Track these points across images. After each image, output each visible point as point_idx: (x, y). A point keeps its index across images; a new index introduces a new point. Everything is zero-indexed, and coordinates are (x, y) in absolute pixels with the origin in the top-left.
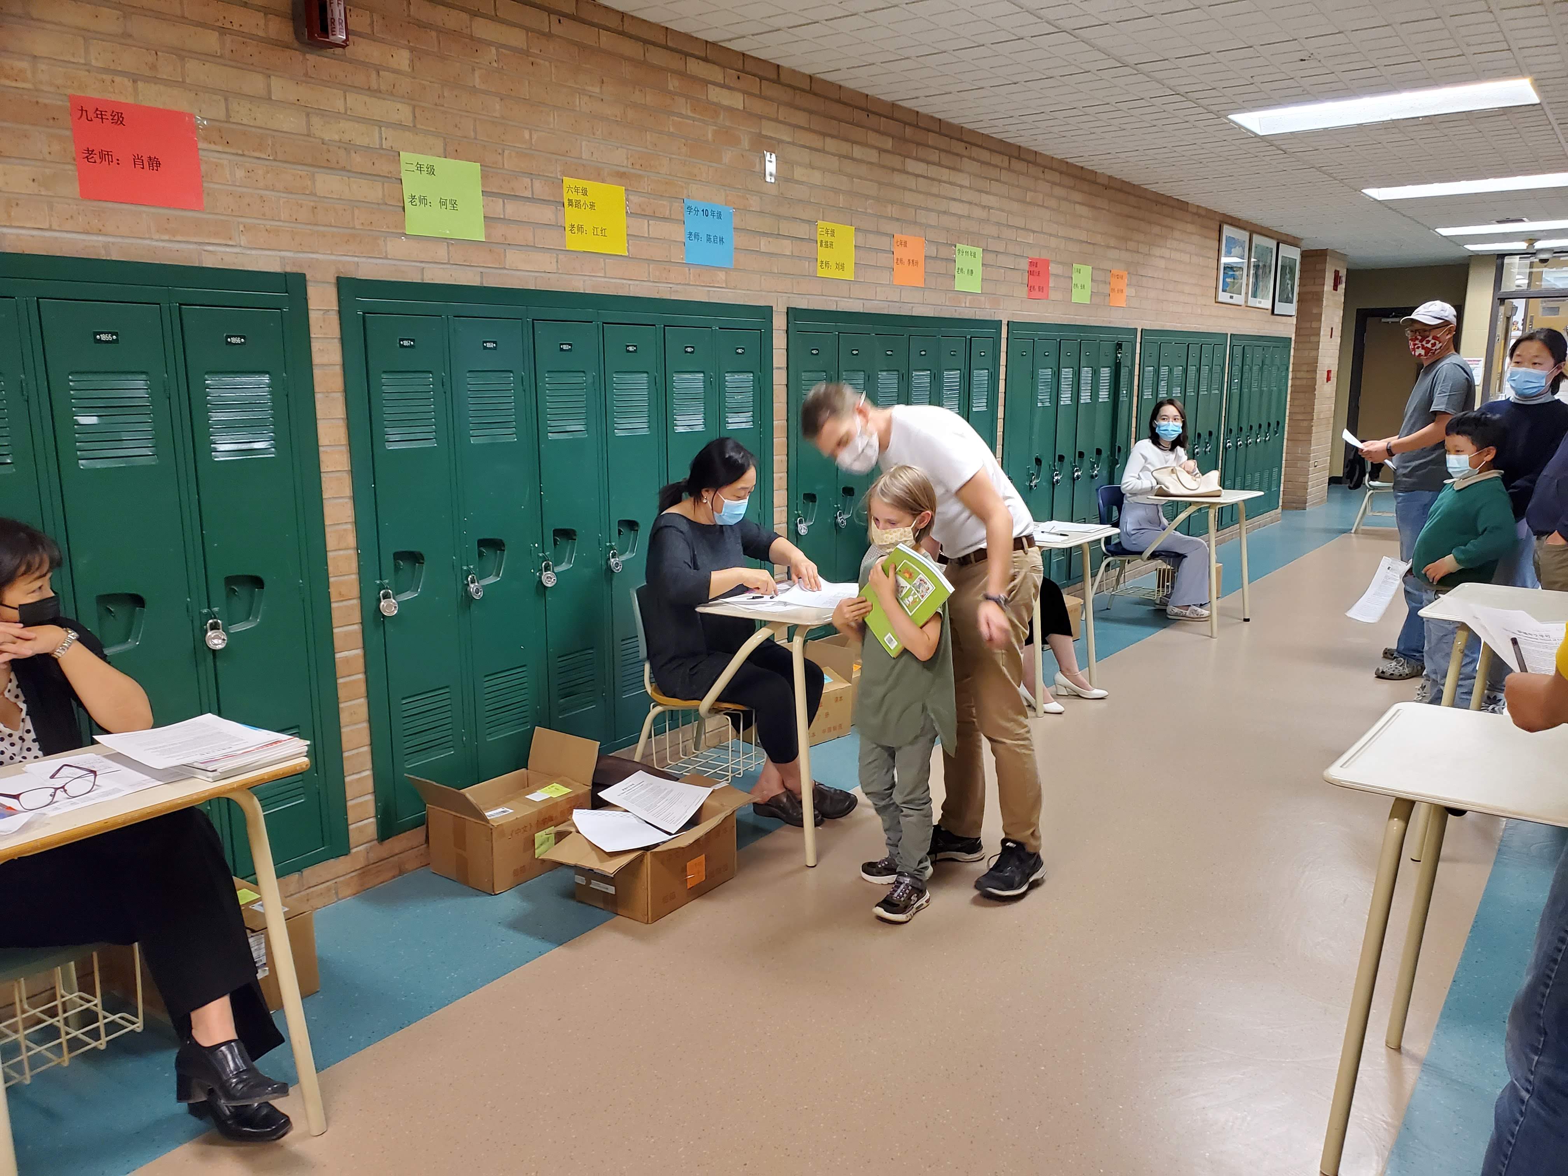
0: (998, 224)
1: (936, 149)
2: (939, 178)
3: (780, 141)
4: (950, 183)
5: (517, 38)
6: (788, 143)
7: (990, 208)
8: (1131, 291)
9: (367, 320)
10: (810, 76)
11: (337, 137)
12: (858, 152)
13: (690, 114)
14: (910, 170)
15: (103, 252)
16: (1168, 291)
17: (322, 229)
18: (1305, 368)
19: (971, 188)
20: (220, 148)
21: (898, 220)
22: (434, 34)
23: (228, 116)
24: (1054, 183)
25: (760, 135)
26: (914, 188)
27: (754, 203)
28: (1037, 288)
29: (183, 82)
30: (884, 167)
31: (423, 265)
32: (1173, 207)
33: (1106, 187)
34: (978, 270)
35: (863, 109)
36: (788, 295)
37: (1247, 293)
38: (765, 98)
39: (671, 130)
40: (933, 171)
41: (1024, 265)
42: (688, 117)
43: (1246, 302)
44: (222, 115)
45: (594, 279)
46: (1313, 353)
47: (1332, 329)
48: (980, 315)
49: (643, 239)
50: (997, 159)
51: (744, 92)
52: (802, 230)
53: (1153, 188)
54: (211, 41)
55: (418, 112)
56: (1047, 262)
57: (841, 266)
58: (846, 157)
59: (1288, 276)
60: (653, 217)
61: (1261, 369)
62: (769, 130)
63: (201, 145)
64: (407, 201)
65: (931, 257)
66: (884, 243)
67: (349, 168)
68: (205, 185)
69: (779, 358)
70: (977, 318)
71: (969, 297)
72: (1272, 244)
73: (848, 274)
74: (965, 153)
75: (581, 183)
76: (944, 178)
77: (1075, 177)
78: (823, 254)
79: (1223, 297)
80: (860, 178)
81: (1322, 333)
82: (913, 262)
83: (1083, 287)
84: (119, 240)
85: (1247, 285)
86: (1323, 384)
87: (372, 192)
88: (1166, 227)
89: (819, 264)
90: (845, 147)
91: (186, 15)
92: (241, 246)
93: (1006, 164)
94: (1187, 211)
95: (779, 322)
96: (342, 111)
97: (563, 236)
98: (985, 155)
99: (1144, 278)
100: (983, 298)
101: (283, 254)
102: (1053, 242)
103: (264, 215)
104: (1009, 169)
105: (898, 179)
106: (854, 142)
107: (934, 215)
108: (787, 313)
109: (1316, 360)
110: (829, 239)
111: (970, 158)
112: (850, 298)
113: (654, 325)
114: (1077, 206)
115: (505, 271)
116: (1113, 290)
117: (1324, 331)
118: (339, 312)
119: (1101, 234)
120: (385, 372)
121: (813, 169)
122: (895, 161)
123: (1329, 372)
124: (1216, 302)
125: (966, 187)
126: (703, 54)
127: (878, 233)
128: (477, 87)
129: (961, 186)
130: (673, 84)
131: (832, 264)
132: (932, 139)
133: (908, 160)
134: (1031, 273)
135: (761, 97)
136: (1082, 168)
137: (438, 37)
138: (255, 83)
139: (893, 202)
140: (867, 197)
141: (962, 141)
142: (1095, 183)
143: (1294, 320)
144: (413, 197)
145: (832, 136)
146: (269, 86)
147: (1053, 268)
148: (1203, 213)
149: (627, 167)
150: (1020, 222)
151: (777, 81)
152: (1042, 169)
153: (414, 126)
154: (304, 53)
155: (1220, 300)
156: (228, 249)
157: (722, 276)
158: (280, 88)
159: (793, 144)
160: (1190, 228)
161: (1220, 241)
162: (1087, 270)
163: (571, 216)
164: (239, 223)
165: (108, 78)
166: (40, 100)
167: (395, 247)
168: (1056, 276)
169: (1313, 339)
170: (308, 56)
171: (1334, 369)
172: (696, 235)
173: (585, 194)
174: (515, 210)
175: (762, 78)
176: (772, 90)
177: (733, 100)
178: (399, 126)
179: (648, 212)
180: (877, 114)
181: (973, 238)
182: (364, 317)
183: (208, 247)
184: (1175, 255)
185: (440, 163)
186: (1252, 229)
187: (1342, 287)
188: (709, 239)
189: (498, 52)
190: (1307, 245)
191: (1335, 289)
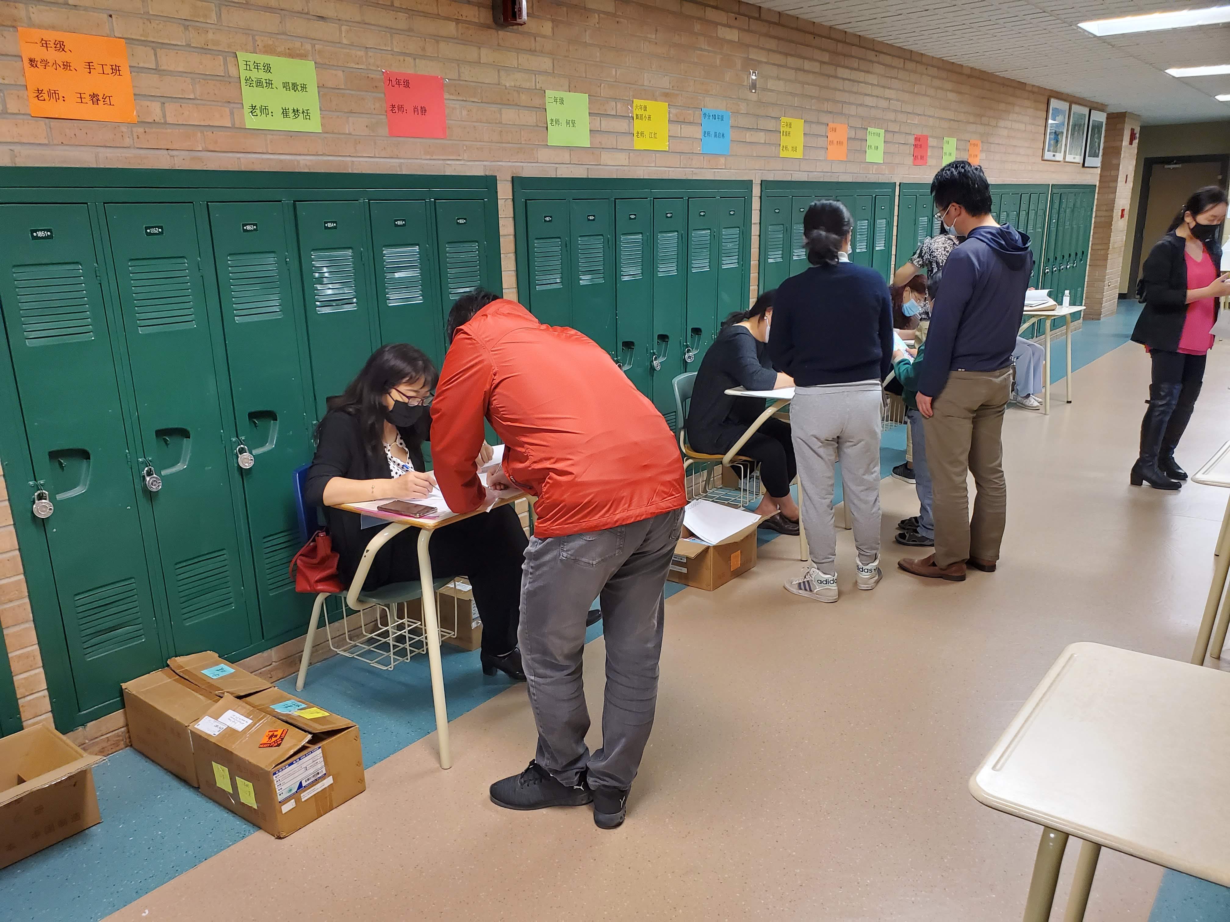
0: (895, 111)
1: (857, 58)
2: (858, 80)
3: (760, 62)
4: (866, 83)
6: (766, 63)
7: (890, 99)
8: (982, 155)
9: (529, 205)
10: (779, 13)
11: (513, 84)
12: (807, 65)
13: (706, 48)
14: (840, 75)
15: (399, 169)
16: (1009, 154)
17: (504, 145)
18: (1104, 208)
19: (878, 85)
20: (453, 97)
21: (831, 112)
22: (565, 9)
23: (459, 76)
24: (934, 77)
25: (748, 59)
26: (842, 88)
27: (743, 108)
28: (919, 157)
29: (438, 57)
30: (824, 75)
31: (557, 165)
32: (1015, 88)
33: (969, 76)
34: (882, 146)
35: (811, 33)
36: (761, 171)
37: (1065, 152)
38: (752, 32)
39: (696, 60)
40: (854, 75)
41: (912, 140)
42: (705, 50)
43: (1064, 158)
44: (456, 76)
45: (650, 168)
46: (1112, 196)
47: (1127, 176)
48: (882, 179)
49: (677, 138)
50: (896, 62)
51: (739, 29)
52: (771, 125)
53: (1002, 75)
54: (451, 28)
55: (555, 62)
56: (926, 138)
57: (795, 149)
58: (800, 70)
60: (684, 123)
61: (1073, 211)
62: (754, 55)
63: (446, 96)
64: (549, 123)
65: (851, 138)
66: (821, 130)
67: (519, 104)
68: (447, 122)
69: (755, 217)
70: (880, 181)
71: (875, 166)
72: (1085, 111)
73: (799, 154)
74: (875, 59)
75: (642, 102)
76: (862, 79)
77: (949, 71)
78: (784, 141)
79: (1048, 155)
80: (809, 84)
81: (1119, 180)
82: (840, 143)
83: (950, 154)
84: (406, 161)
85: (1066, 145)
86: (1118, 220)
87: (529, 118)
88: (1009, 103)
89: (781, 148)
90: (799, 62)
91: (440, 13)
92: (464, 160)
93: (901, 65)
94: (1024, 90)
95: (756, 191)
96: (516, 66)
97: (633, 140)
98: (888, 59)
99: (992, 145)
100: (884, 167)
101: (485, 163)
102: (932, 122)
103: (476, 139)
104: (904, 69)
105: (833, 83)
106: (805, 58)
107: (854, 107)
108: (761, 184)
109: (1113, 201)
110: (788, 129)
111: (879, 63)
112: (800, 171)
113: (682, 198)
114: (949, 94)
115: (600, 166)
116: (971, 155)
117: (1121, 177)
118: (513, 200)
119: (964, 113)
120: (537, 239)
121: (779, 80)
122: (830, 70)
123: (1123, 210)
124: (1043, 160)
125: (875, 85)
126: (715, 4)
127: (819, 123)
128: (587, 42)
129: (872, 84)
130: (697, 27)
131: (790, 148)
132: (855, 51)
133: (839, 69)
134: (915, 146)
135: (748, 31)
136: (953, 63)
137: (567, 11)
138: (472, 53)
139: (828, 100)
140: (813, 98)
141: (873, 50)
142: (961, 74)
143: (1099, 171)
144: (552, 120)
145: (791, 55)
146: (479, 55)
147: (931, 142)
148: (1036, 90)
149: (669, 89)
150: (909, 108)
151: (759, 19)
152: (925, 66)
153: (553, 73)
154: (497, 31)
155: (1046, 158)
156: (458, 162)
157: (722, 160)
158: (486, 55)
159: (768, 63)
160: (1027, 103)
161: (1047, 111)
162: (953, 141)
163: (638, 126)
164: (463, 145)
165: (402, 58)
166: (369, 75)
167: (542, 155)
168: (933, 147)
169: (1112, 184)
170: (500, 32)
171: (1127, 208)
172: (709, 133)
173: (645, 110)
174: (607, 124)
175: (750, 17)
176: (755, 25)
177: (733, 35)
178: (545, 73)
179: (681, 119)
180: (819, 36)
181: (877, 122)
182: (526, 203)
183: (449, 162)
184: (1016, 126)
185: (566, 95)
186: (1072, 100)
187: (1136, 142)
188: (715, 136)
189: (599, 16)
190: (1112, 109)
191: (1131, 143)
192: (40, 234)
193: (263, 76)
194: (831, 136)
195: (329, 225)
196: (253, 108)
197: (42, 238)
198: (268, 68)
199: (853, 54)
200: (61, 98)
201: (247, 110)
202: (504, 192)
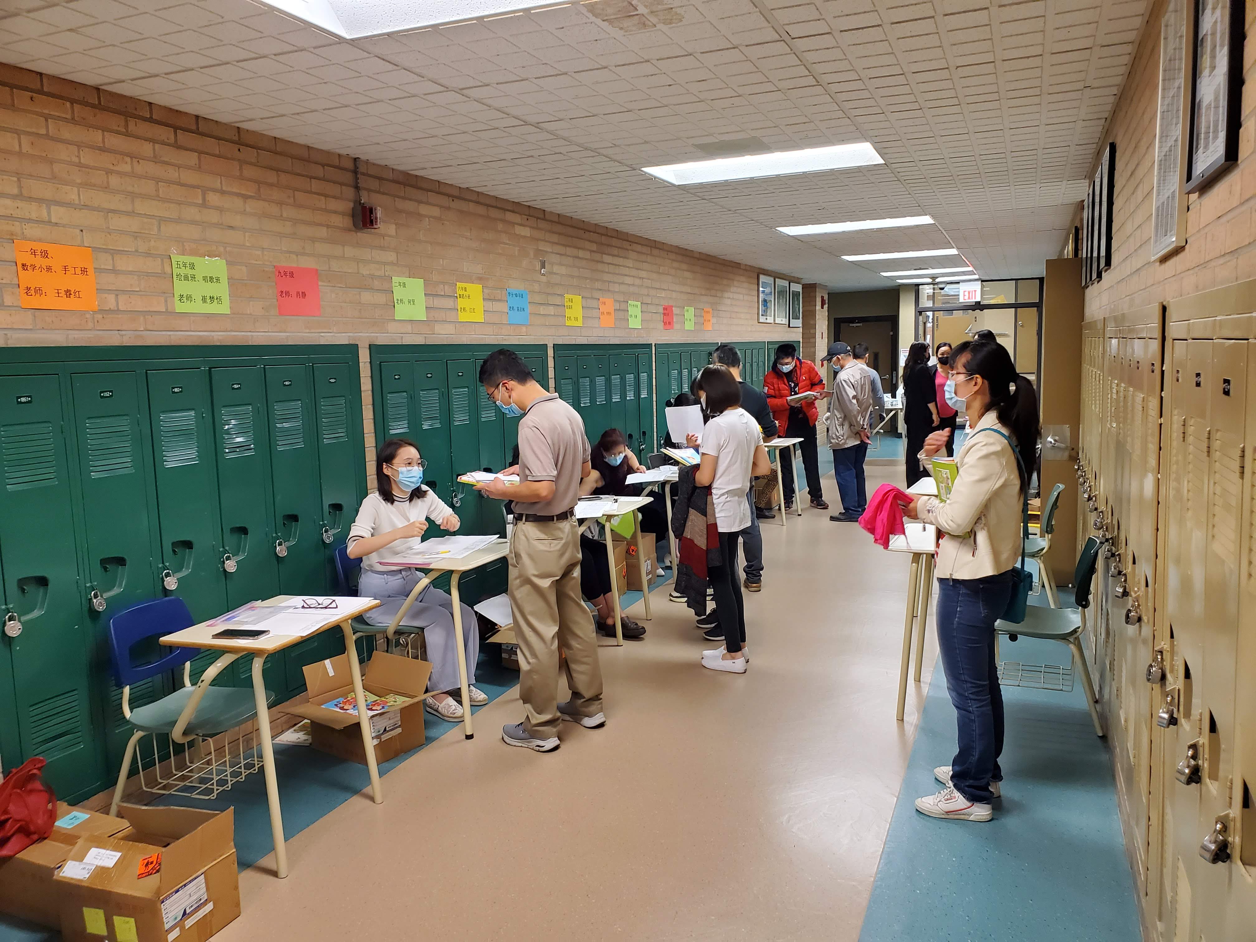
0: (648, 287)
1: (617, 247)
2: (618, 264)
3: (546, 252)
4: (624, 266)
5: (435, 211)
6: (551, 252)
7: (643, 278)
8: (714, 320)
9: (382, 366)
11: (368, 273)
12: (581, 253)
13: (507, 242)
14: (605, 261)
15: (286, 341)
16: (733, 318)
17: (364, 320)
19: (633, 268)
20: (325, 284)
21: (600, 290)
22: (404, 215)
23: (330, 268)
24: (673, 260)
25: (538, 250)
26: (607, 271)
27: (536, 287)
28: (668, 323)
29: (314, 253)
30: (593, 260)
31: (402, 335)
32: (733, 267)
33: (699, 259)
34: (639, 315)
35: (581, 229)
36: (553, 337)
37: (774, 315)
38: (539, 229)
39: (500, 251)
40: (617, 260)
41: (661, 310)
42: (506, 244)
43: (774, 320)
44: (327, 268)
45: (471, 336)
46: (812, 349)
47: (822, 333)
48: (641, 341)
49: (490, 312)
50: (645, 250)
51: (531, 227)
52: (557, 300)
53: (724, 257)
54: (323, 232)
55: (399, 256)
56: (672, 307)
57: (576, 319)
58: (576, 257)
59: (796, 302)
60: (495, 300)
62: (543, 246)
63: (320, 283)
64: (396, 302)
65: (617, 310)
66: (594, 303)
67: (373, 288)
68: (321, 303)
69: (551, 373)
70: (640, 343)
71: (636, 331)
72: (786, 283)
73: (579, 323)
74: (629, 247)
75: (463, 285)
76: (621, 263)
77: (683, 255)
78: (568, 313)
80: (583, 268)
82: (608, 313)
83: (690, 320)
84: (291, 334)
85: (774, 310)
87: (381, 298)
88: (730, 279)
89: (566, 318)
90: (574, 251)
91: (315, 221)
92: (334, 332)
93: (649, 252)
94: (740, 268)
95: (550, 352)
96: (370, 259)
97: (457, 314)
98: (639, 248)
99: (721, 312)
100: (643, 331)
101: (350, 334)
102: (674, 295)
103: (342, 315)
104: (651, 255)
105: (600, 266)
106: (579, 248)
107: (617, 285)
108: (554, 347)
109: (814, 353)
110: (571, 304)
111: (633, 251)
112: (581, 336)
114: (685, 272)
115: (434, 335)
116: (705, 320)
117: (818, 335)
118: (371, 363)
119: (697, 287)
120: (389, 393)
121: (561, 265)
122: (597, 256)
124: (759, 323)
125: (631, 267)
126: (512, 209)
127: (592, 298)
128: (421, 239)
129: (628, 267)
130: (500, 226)
131: (572, 318)
132: (614, 242)
133: (604, 256)
134: (664, 314)
135: (537, 228)
136: (686, 249)
137: (406, 216)
138: (338, 250)
139: (597, 280)
140: (586, 278)
141: (628, 241)
142: (693, 257)
143: (801, 330)
144: (398, 300)
145: (569, 246)
146: (344, 251)
147: (676, 311)
148: (748, 268)
149: (482, 274)
150: (657, 285)
151: (544, 219)
152: (666, 252)
153: (398, 263)
154: (356, 232)
155: (761, 320)
156: (330, 335)
157: (524, 329)
158: (349, 251)
159: (552, 253)
160: (743, 279)
161: (758, 285)
162: (692, 310)
163: (461, 303)
164: (333, 321)
165: (288, 255)
166: (265, 269)
167: (392, 327)
168: (677, 315)
169: (812, 340)
170: (358, 234)
172: (513, 308)
173: (466, 291)
174: (438, 302)
175: (538, 218)
176: (542, 224)
177: (525, 232)
178: (392, 264)
179: (492, 297)
180: (589, 231)
181: (636, 297)
182: (380, 366)
183: (322, 334)
184: (736, 296)
185: (408, 281)
186: (776, 275)
187: (826, 306)
188: (518, 310)
189: (429, 220)
190: (804, 282)
191: (822, 308)
192: (23, 400)
193: (190, 272)
194: (603, 308)
195: (236, 386)
196: (182, 296)
197: (24, 403)
198: (192, 266)
199: (614, 244)
200: (44, 294)
201: (177, 298)
202: (364, 357)
